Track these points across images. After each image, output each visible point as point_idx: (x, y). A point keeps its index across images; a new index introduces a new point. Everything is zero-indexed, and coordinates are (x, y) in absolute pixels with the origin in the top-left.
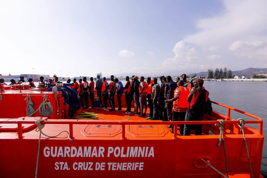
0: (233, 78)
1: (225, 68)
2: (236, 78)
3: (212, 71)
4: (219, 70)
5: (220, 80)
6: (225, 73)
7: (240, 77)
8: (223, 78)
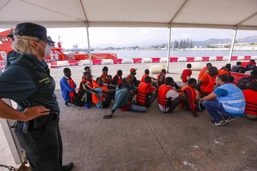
0: (193, 48)
1: (188, 39)
2: (196, 48)
3: (178, 42)
4: (184, 41)
5: (182, 50)
6: (188, 43)
7: (198, 47)
8: (185, 48)
